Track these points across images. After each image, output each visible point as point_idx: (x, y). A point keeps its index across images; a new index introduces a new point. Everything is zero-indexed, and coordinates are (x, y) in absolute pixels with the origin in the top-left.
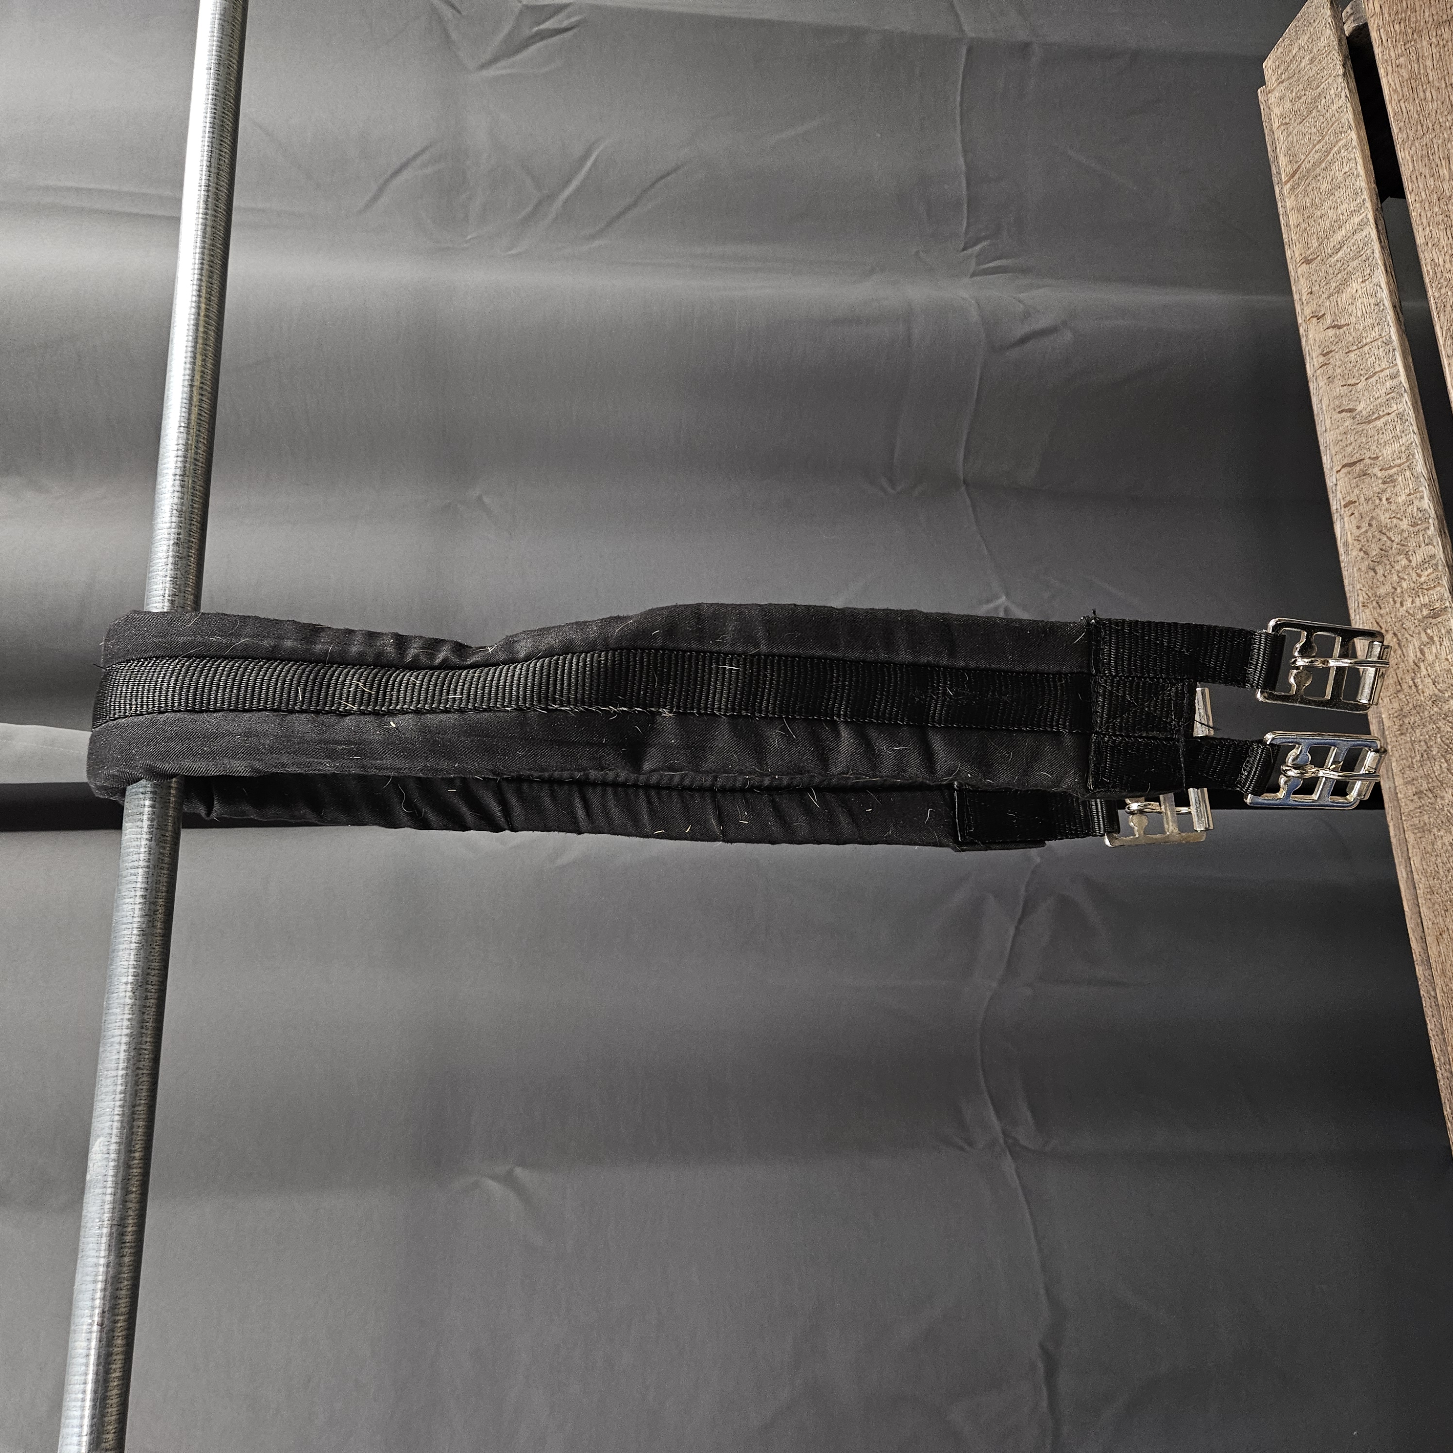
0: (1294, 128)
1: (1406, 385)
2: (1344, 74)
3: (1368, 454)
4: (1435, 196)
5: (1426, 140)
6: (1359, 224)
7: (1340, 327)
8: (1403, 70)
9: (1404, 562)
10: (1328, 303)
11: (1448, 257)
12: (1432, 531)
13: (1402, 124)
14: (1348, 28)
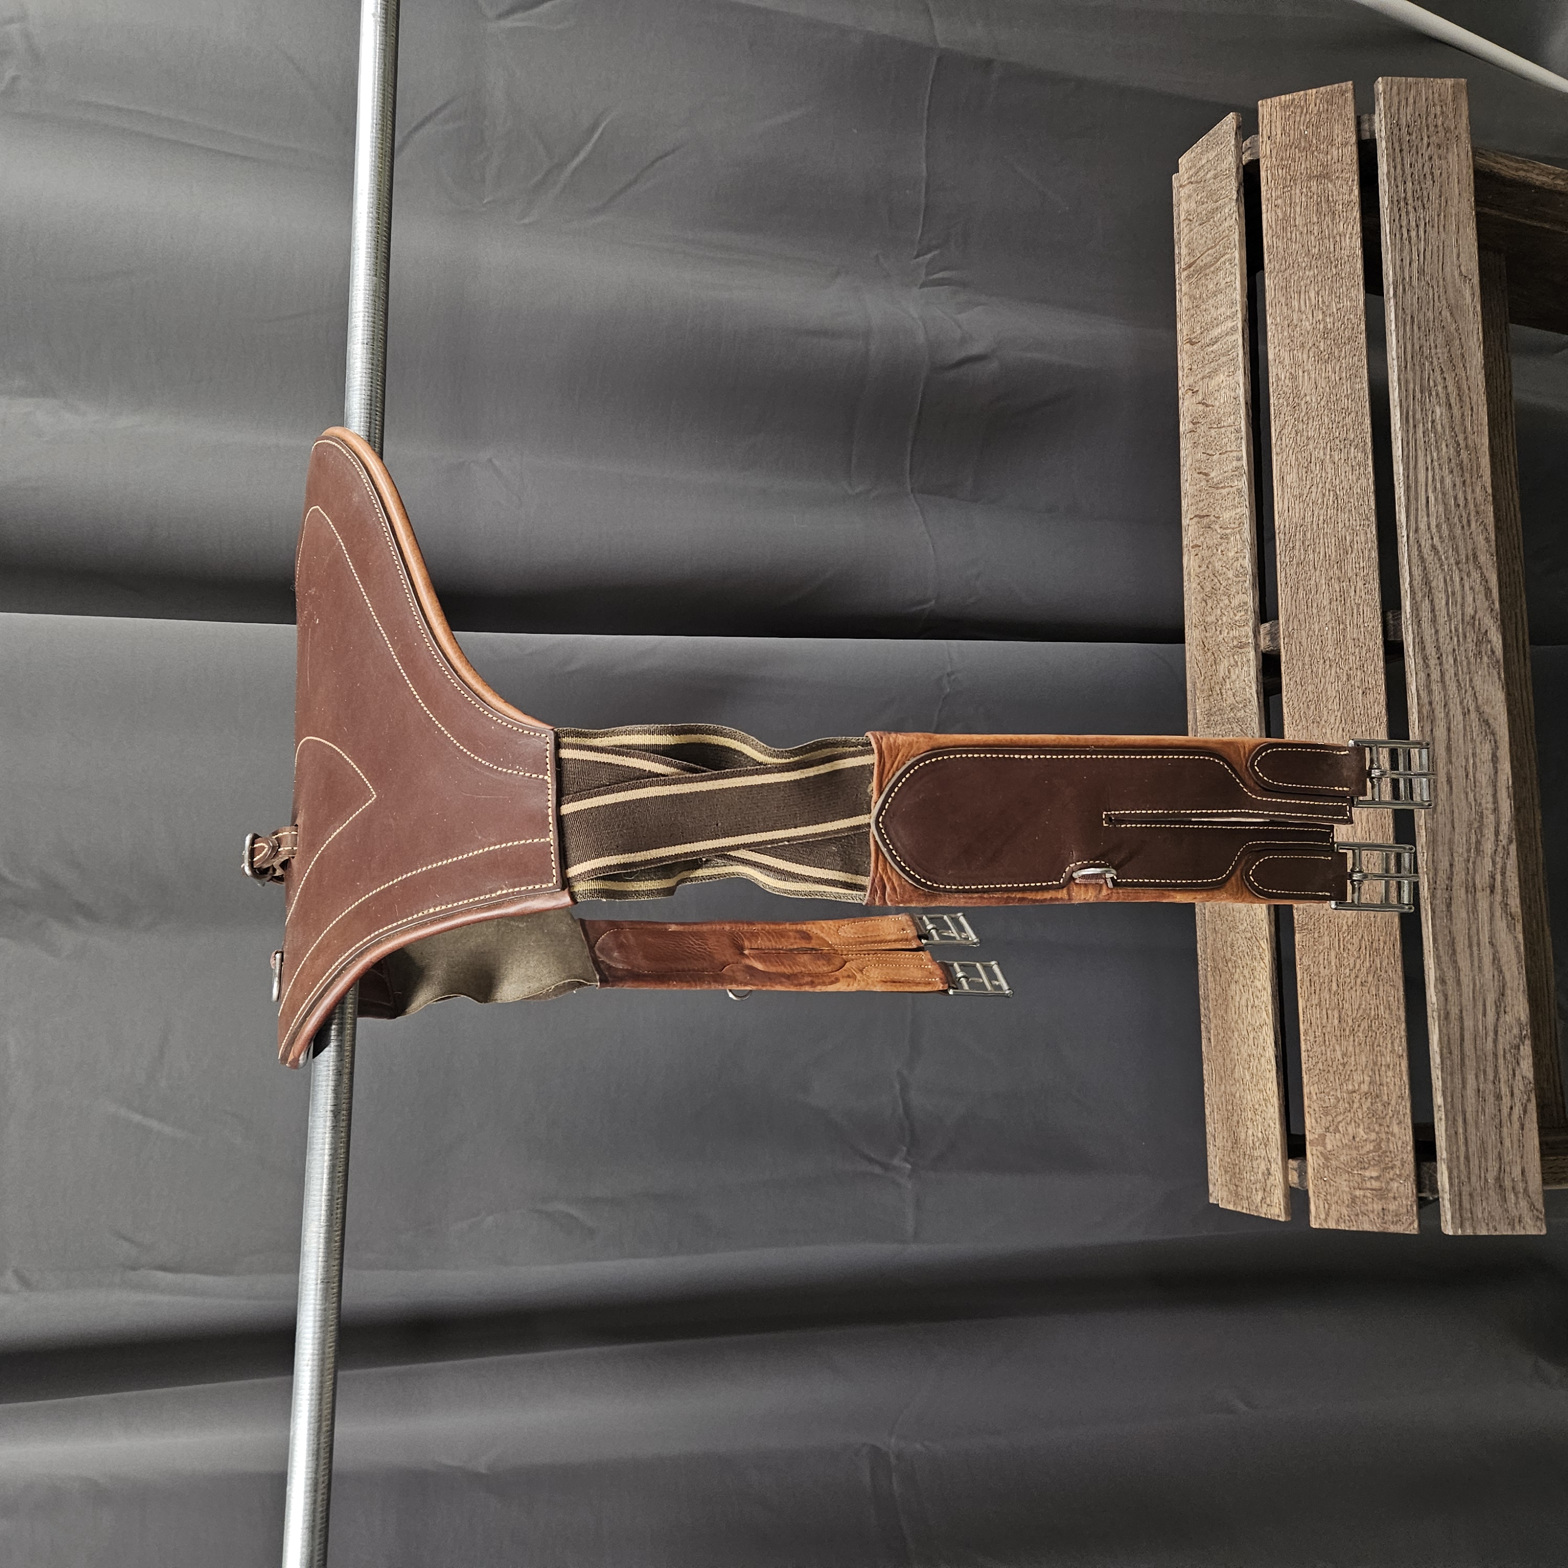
0: (1196, 227)
1: (1246, 468)
2: (1237, 200)
3: (1213, 513)
4: (1286, 322)
5: (1287, 274)
6: (1231, 329)
7: (1207, 406)
8: (1279, 211)
9: (1227, 602)
10: (1201, 383)
11: (1288, 374)
12: (1247, 584)
13: (1272, 256)
14: (1246, 158)
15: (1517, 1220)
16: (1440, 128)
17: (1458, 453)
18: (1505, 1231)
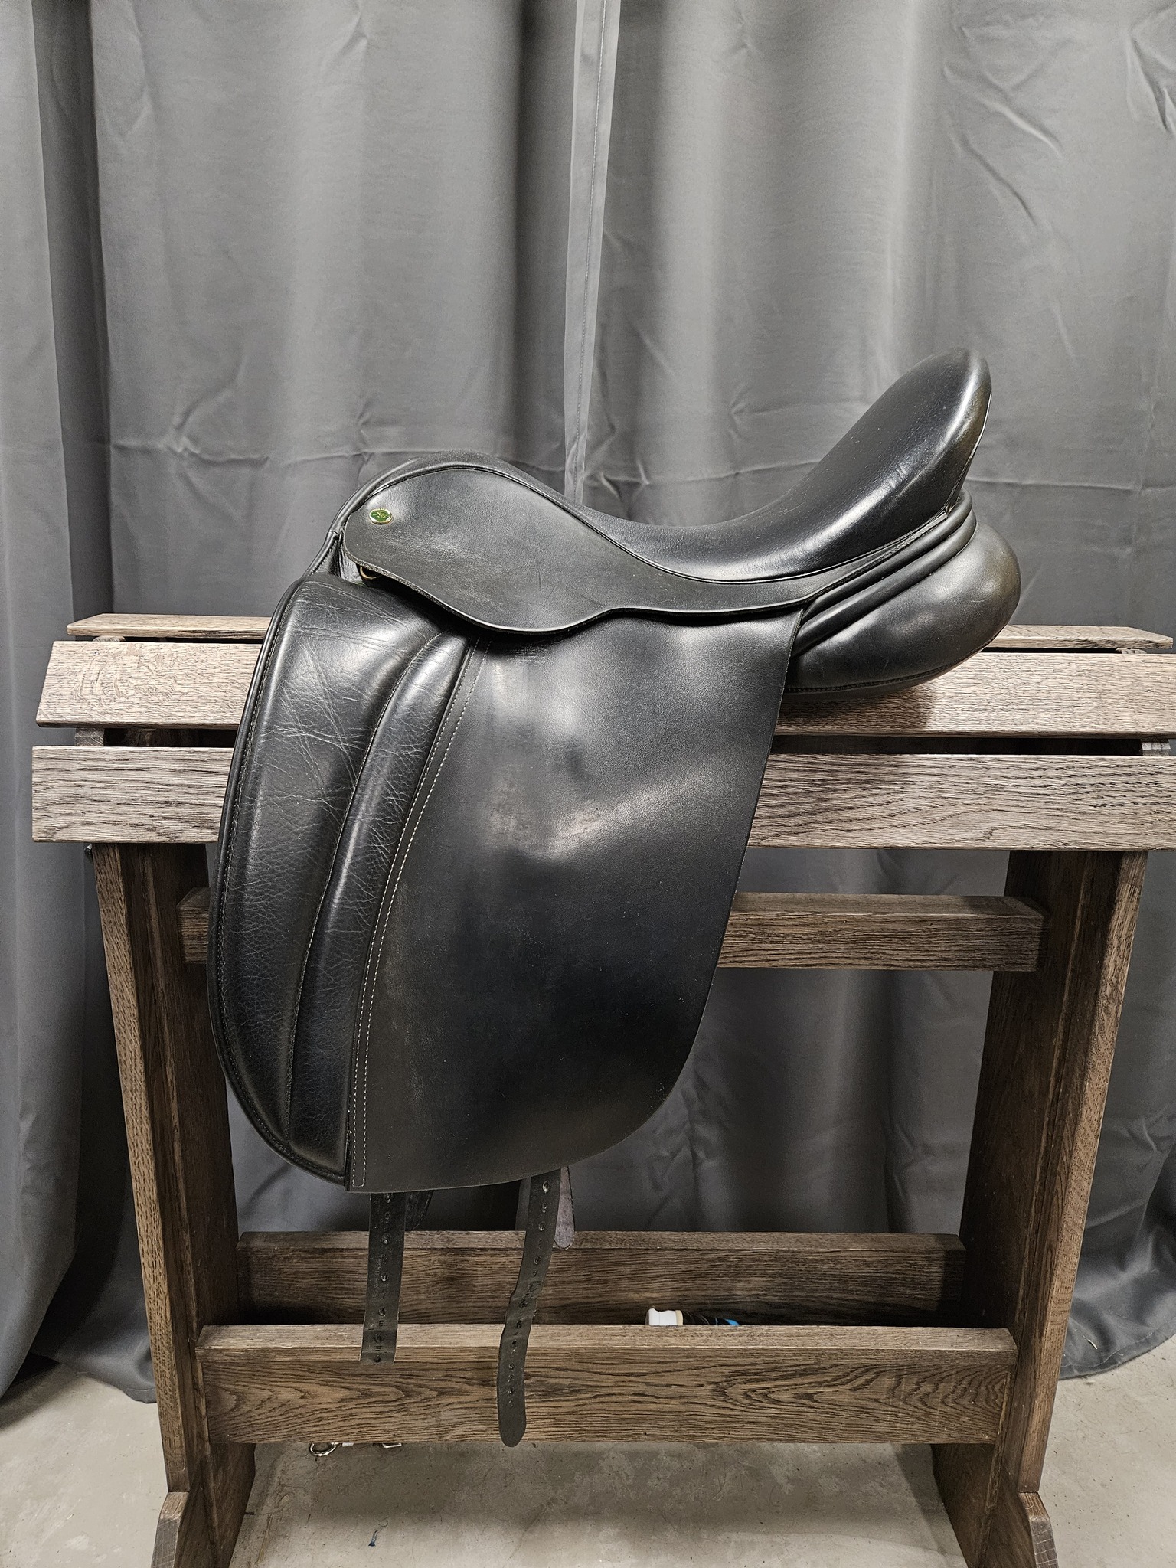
2: (1078, 640)
15: (44, 813)
16: (1155, 817)
17: (804, 814)
18: (37, 800)
